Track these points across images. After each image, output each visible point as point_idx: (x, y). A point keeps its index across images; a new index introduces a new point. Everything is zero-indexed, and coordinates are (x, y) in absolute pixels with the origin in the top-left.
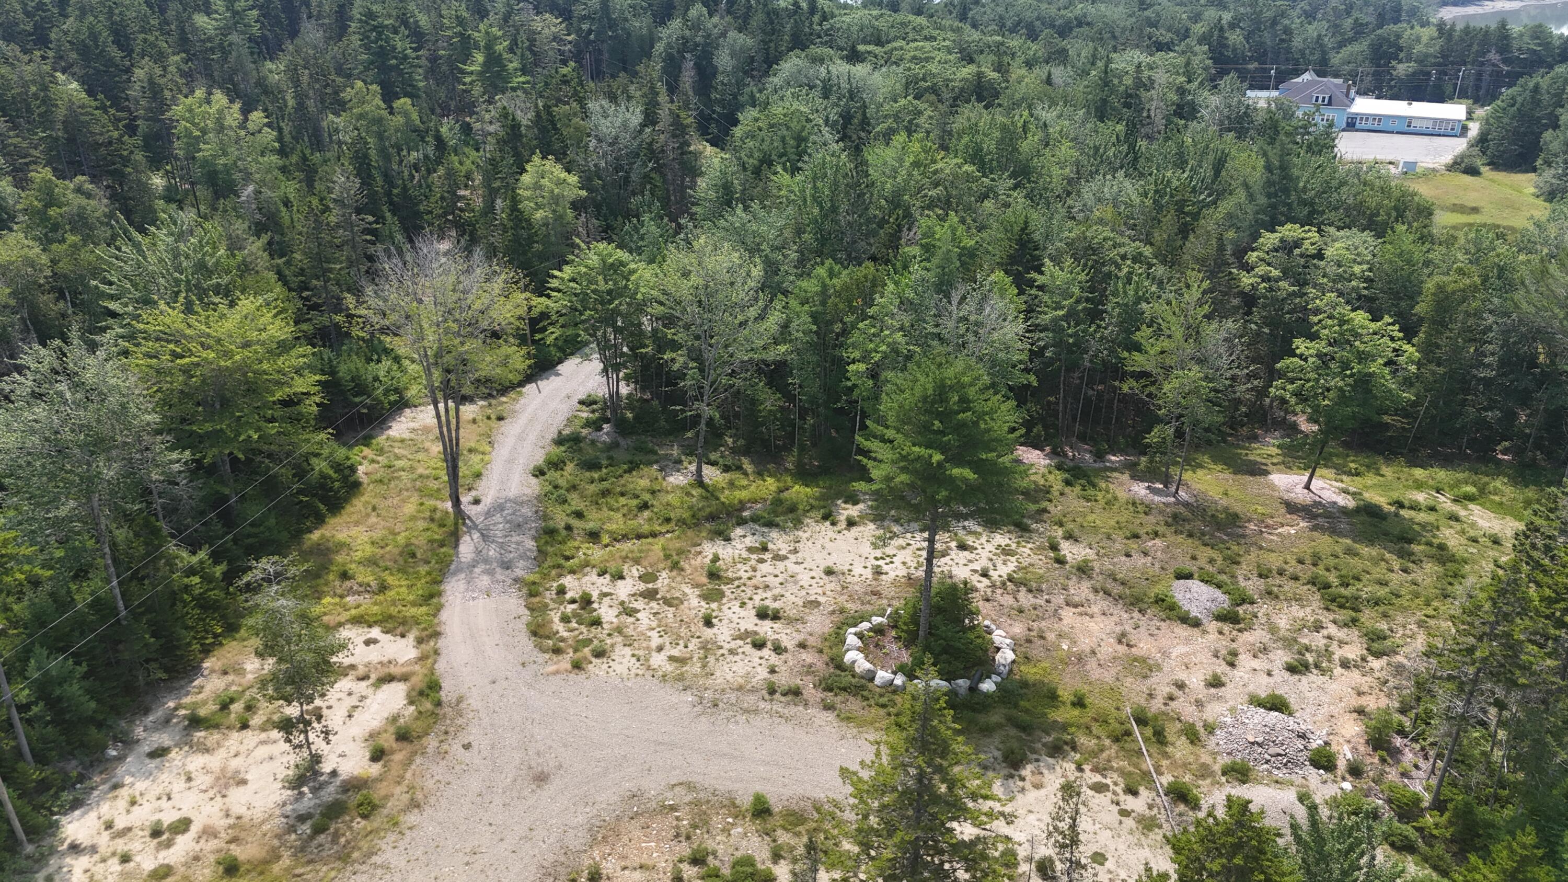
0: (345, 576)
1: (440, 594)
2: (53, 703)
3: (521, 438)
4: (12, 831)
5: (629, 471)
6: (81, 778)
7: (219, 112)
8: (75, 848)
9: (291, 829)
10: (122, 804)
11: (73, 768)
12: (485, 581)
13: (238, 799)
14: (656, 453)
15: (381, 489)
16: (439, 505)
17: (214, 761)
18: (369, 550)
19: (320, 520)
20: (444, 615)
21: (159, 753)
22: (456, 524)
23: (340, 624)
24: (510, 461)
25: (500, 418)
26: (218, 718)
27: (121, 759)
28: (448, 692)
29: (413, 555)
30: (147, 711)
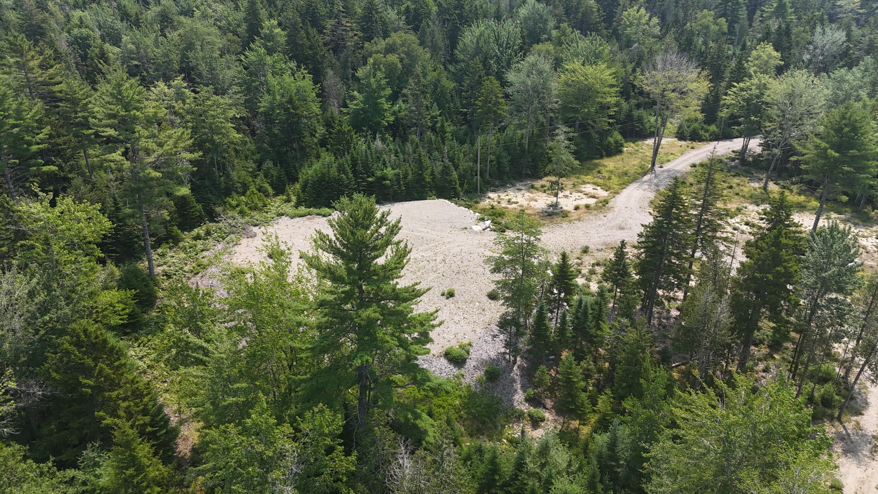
0: (599, 172)
1: (627, 185)
2: (499, 163)
3: (696, 155)
4: (477, 187)
5: (734, 176)
6: (497, 187)
7: (640, 16)
8: (489, 198)
9: (542, 213)
10: (504, 194)
11: (497, 182)
12: (646, 187)
13: (533, 203)
14: (753, 174)
15: (629, 155)
16: (647, 164)
17: (531, 195)
18: (612, 168)
19: (602, 157)
20: (624, 190)
21: (520, 190)
22: (648, 171)
23: (589, 183)
24: (686, 160)
25: (692, 148)
26: (540, 189)
27: (510, 188)
28: (610, 204)
29: (626, 174)
30: (522, 182)
